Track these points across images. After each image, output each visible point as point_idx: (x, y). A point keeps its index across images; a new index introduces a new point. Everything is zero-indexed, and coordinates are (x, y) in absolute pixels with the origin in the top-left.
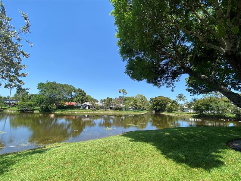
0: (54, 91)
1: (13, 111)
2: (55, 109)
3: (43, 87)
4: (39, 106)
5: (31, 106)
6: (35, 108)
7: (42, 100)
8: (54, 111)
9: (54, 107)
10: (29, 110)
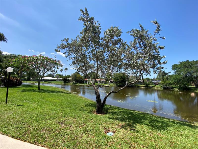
0: (189, 69)
1: (158, 88)
2: (194, 88)
3: (177, 67)
4: (177, 84)
5: (170, 84)
6: (174, 86)
7: (179, 79)
8: (194, 90)
9: (193, 86)
10: (169, 88)
